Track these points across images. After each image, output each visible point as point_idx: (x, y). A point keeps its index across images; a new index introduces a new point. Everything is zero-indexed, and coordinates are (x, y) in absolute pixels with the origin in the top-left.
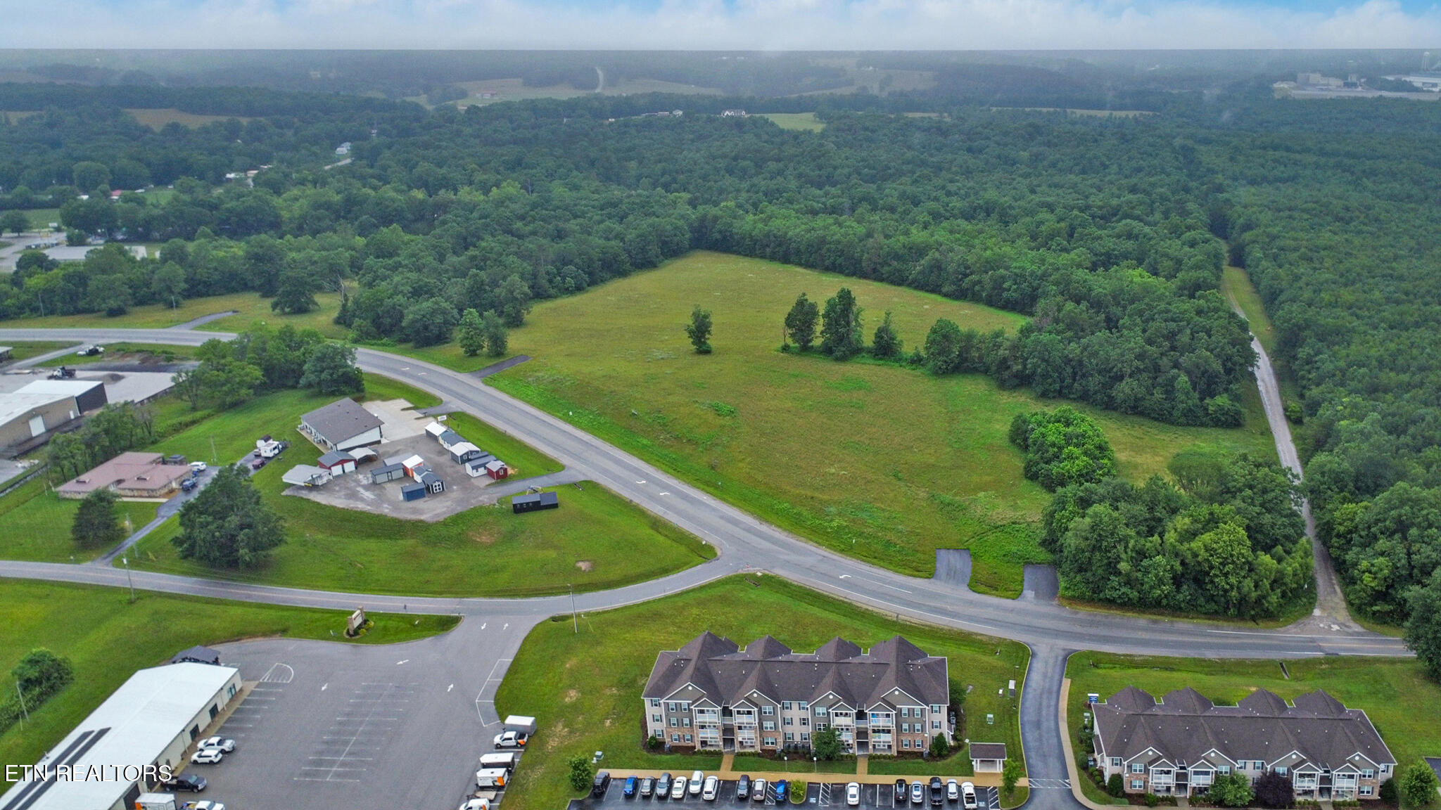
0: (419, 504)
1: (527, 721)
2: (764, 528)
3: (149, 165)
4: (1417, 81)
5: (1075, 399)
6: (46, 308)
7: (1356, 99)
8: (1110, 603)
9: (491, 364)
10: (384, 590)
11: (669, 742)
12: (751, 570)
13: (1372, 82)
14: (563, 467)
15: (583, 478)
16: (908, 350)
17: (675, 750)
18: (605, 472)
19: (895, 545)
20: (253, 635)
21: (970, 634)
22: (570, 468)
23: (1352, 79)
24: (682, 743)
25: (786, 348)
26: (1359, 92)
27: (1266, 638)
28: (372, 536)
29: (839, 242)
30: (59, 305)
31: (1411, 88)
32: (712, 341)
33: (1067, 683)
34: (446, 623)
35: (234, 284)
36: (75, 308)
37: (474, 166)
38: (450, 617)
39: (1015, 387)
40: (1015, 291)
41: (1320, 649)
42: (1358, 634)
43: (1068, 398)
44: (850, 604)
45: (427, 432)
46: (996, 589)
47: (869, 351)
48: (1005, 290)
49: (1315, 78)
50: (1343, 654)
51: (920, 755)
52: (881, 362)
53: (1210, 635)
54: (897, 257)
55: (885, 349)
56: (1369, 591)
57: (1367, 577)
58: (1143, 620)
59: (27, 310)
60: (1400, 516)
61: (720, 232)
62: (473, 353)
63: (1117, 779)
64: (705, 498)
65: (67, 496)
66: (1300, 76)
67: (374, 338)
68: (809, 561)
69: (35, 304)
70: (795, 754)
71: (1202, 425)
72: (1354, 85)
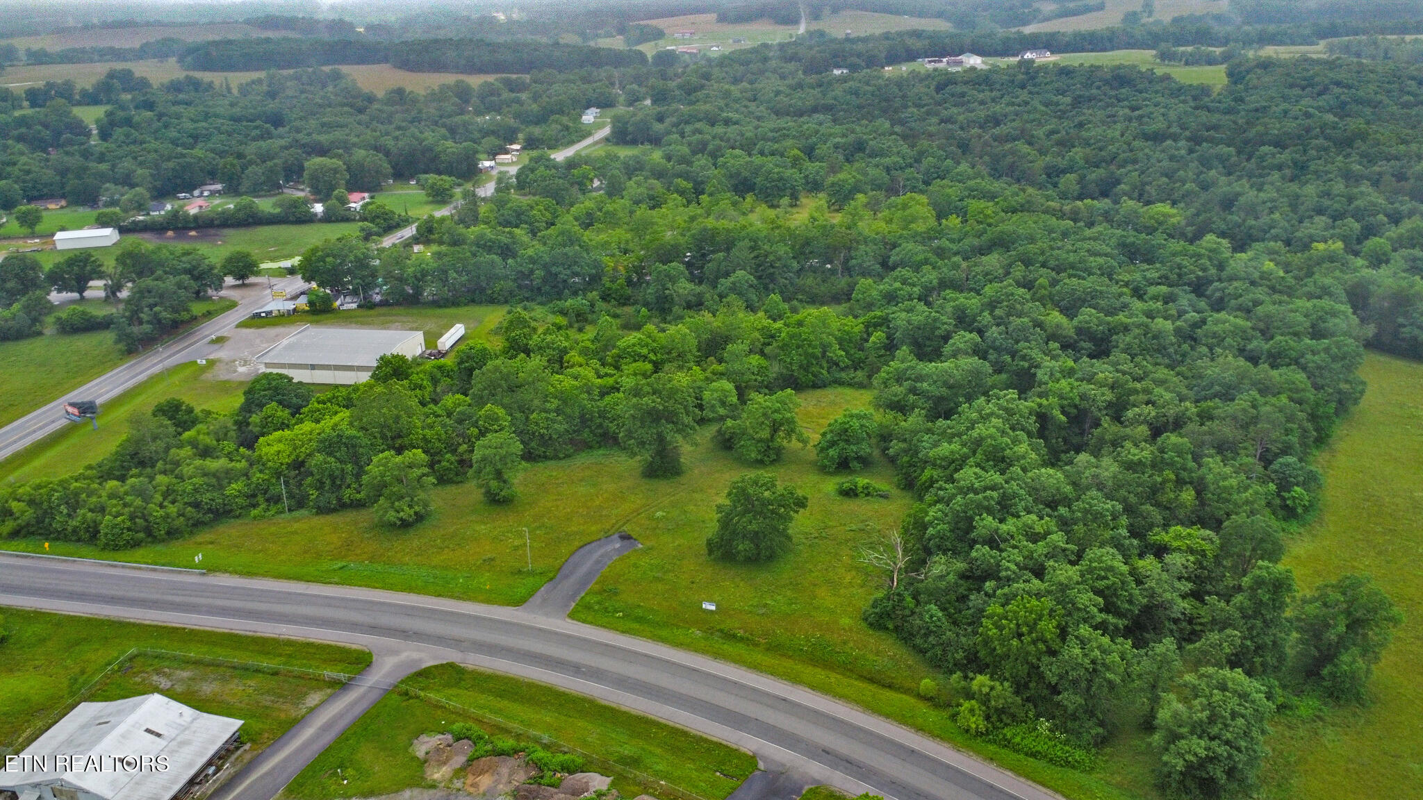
3: (387, 154)
6: (291, 496)
30: (314, 494)
35: (586, 434)
36: (339, 499)
37: (796, 152)
59: (260, 499)
69: (273, 491)
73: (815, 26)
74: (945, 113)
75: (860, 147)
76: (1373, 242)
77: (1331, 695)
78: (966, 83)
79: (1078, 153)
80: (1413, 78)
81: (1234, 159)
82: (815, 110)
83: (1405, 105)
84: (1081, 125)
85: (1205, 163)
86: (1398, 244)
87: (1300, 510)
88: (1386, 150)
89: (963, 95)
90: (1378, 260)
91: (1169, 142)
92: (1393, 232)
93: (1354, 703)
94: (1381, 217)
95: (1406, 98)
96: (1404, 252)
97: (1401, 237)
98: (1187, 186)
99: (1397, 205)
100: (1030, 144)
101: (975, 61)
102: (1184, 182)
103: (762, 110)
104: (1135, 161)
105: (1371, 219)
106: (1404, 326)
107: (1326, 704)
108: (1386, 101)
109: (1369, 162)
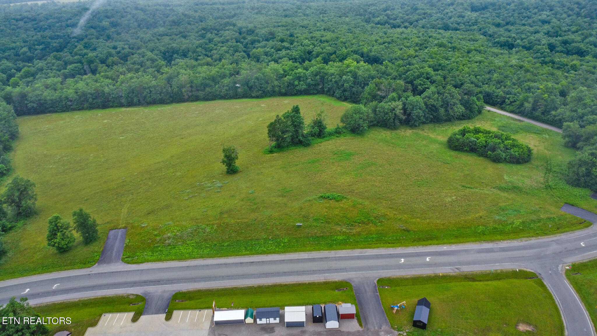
9: (101, 246)
25: (271, 151)
47: (311, 135)
52: (327, 138)
55: (322, 132)
76: (12, 80)
77: (27, 217)
80: (14, 19)
83: (13, 29)
86: (21, 78)
87: (4, 172)
88: (9, 46)
90: (15, 85)
92: (19, 74)
93: (35, 215)
94: (13, 70)
95: (13, 26)
96: (24, 80)
97: (22, 76)
99: (18, 65)
105: (9, 72)
106: (28, 104)
107: (26, 220)
108: (5, 29)
109: (4, 52)
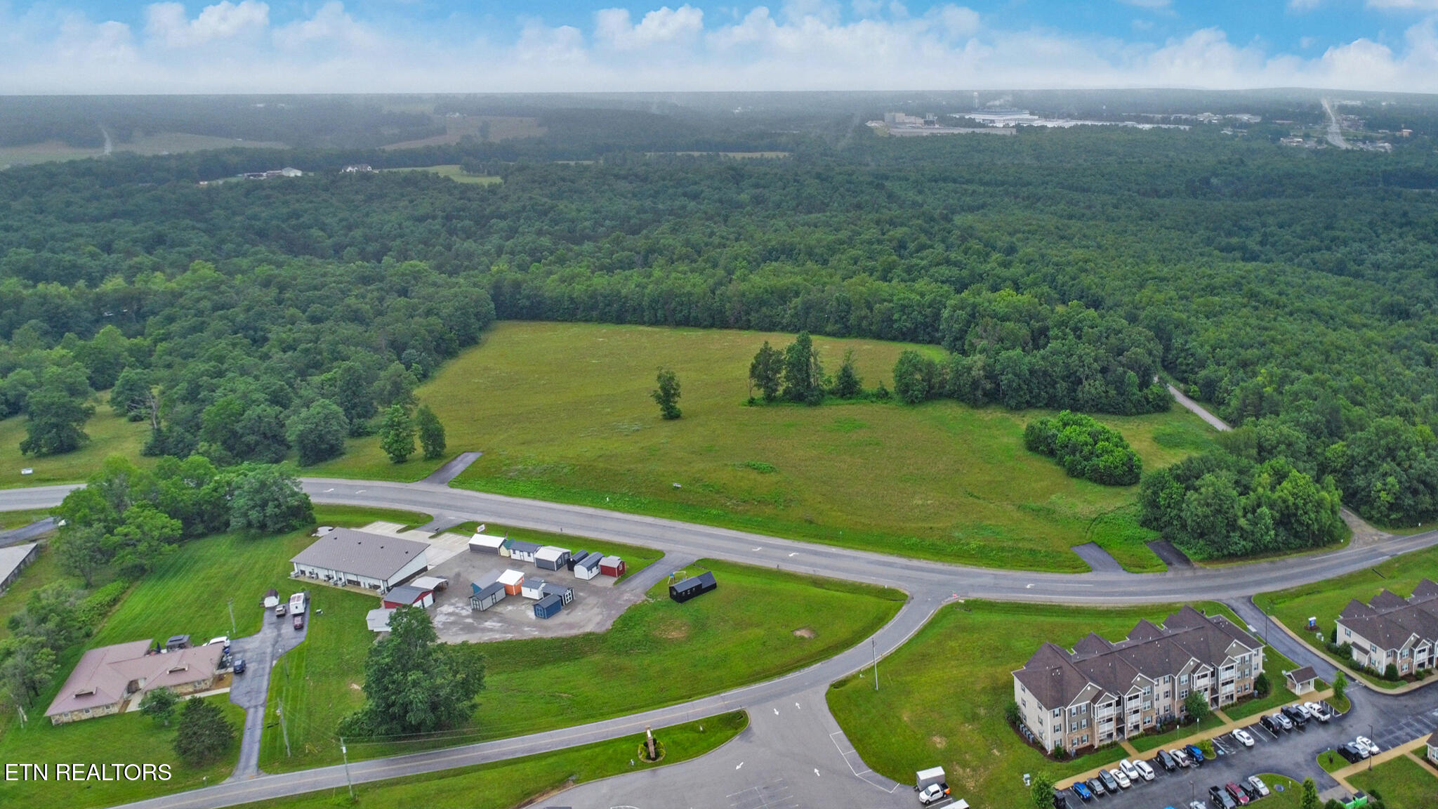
0: (562, 617)
1: (938, 771)
2: (915, 563)
4: (978, 118)
5: (1041, 407)
7: (934, 135)
8: (1232, 557)
9: (439, 466)
10: (622, 711)
11: (1070, 748)
12: (952, 600)
13: (944, 120)
14: (661, 554)
15: (696, 559)
16: (868, 386)
17: (1079, 753)
18: (708, 547)
19: (1040, 552)
20: (542, 792)
21: (1170, 604)
22: (670, 552)
23: (930, 117)
24: (1081, 746)
25: (752, 402)
26: (938, 130)
27: (1337, 558)
28: (544, 663)
29: (690, 294)
31: (972, 124)
32: (680, 404)
33: (1273, 618)
34: (735, 722)
38: (730, 714)
39: (985, 405)
40: (906, 321)
41: (1383, 554)
42: (1389, 539)
43: (1037, 407)
44: (1060, 606)
45: (471, 545)
46: (1144, 567)
47: (832, 392)
48: (896, 321)
49: (900, 117)
50: (1400, 553)
51: (1250, 697)
52: (853, 401)
53: (1316, 562)
54: (762, 303)
55: (848, 388)
56: (1387, 505)
57: (1383, 494)
58: (1264, 563)
60: (1387, 444)
61: (528, 297)
62: (400, 459)
63: (1391, 669)
64: (834, 550)
65: (65, 719)
66: (888, 116)
67: (230, 464)
68: (988, 580)
70: (1166, 727)
71: (1148, 412)
72: (932, 123)
73: (123, 148)
74: (249, 212)
75: (160, 240)
78: (272, 188)
79: (358, 233)
81: (473, 229)
82: (114, 215)
84: (367, 215)
85: (452, 232)
89: (268, 197)
91: (429, 220)
98: (437, 248)
100: (322, 230)
101: (294, 173)
102: (434, 246)
103: (51, 218)
104: (402, 236)
